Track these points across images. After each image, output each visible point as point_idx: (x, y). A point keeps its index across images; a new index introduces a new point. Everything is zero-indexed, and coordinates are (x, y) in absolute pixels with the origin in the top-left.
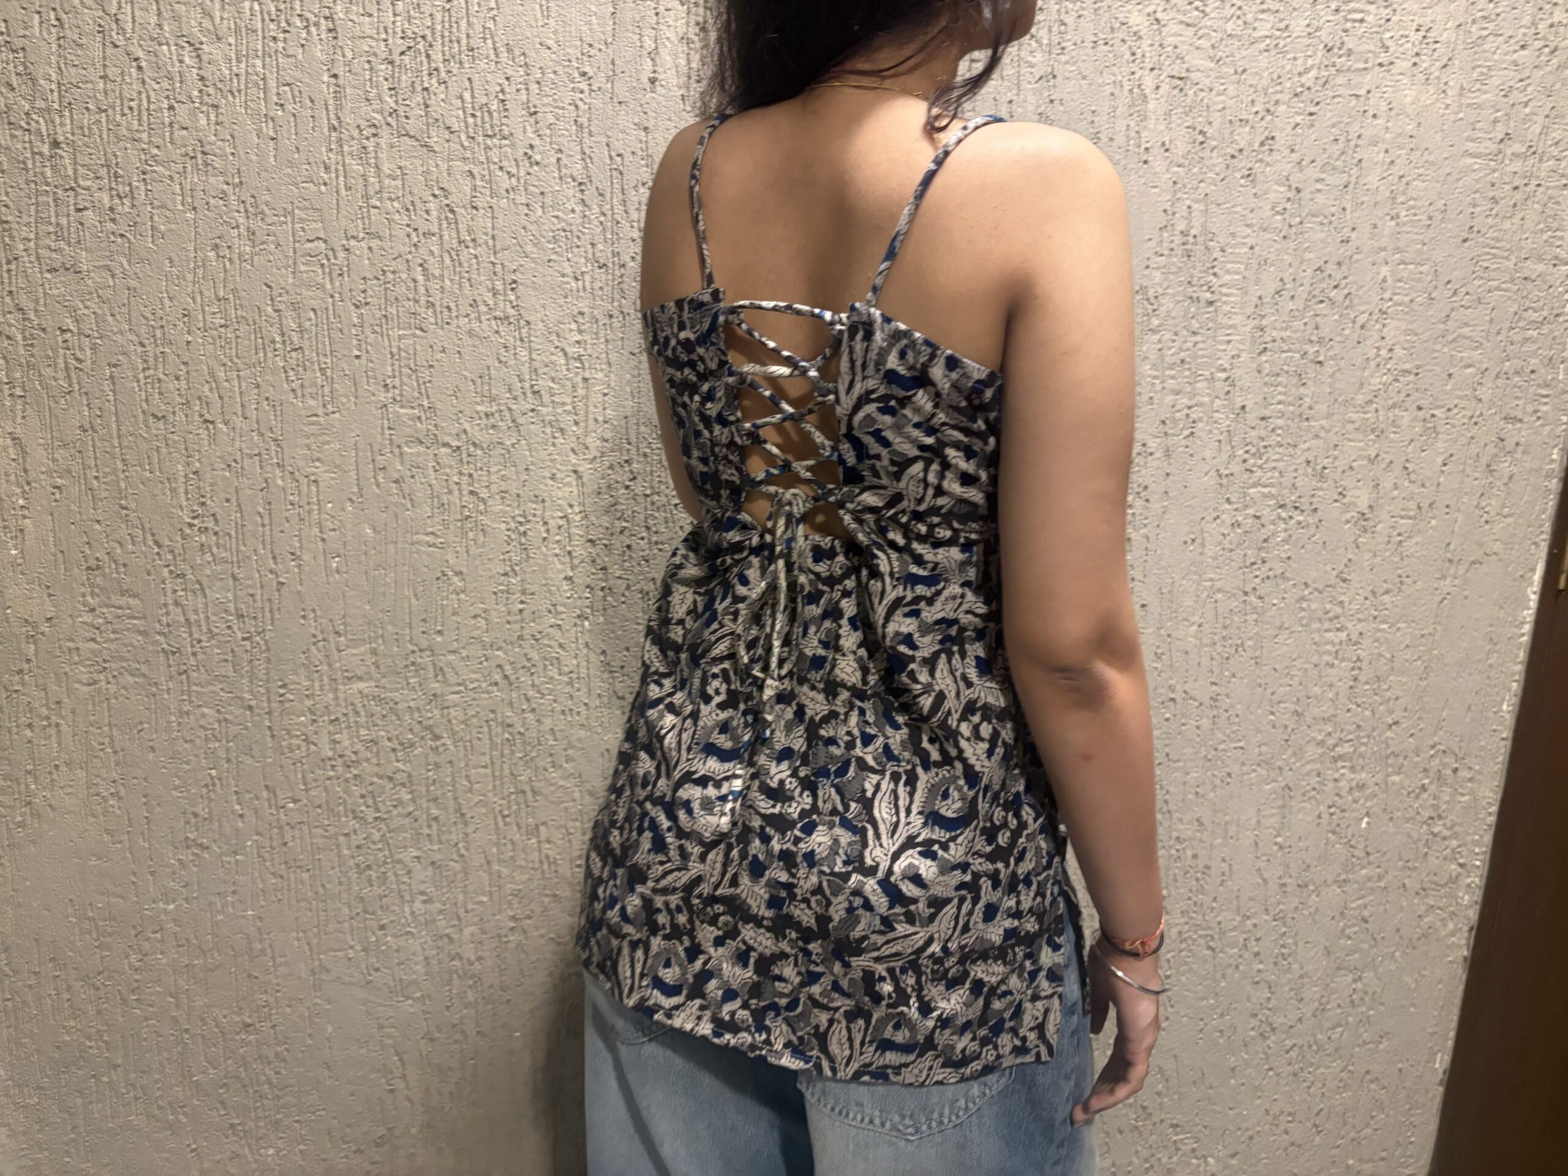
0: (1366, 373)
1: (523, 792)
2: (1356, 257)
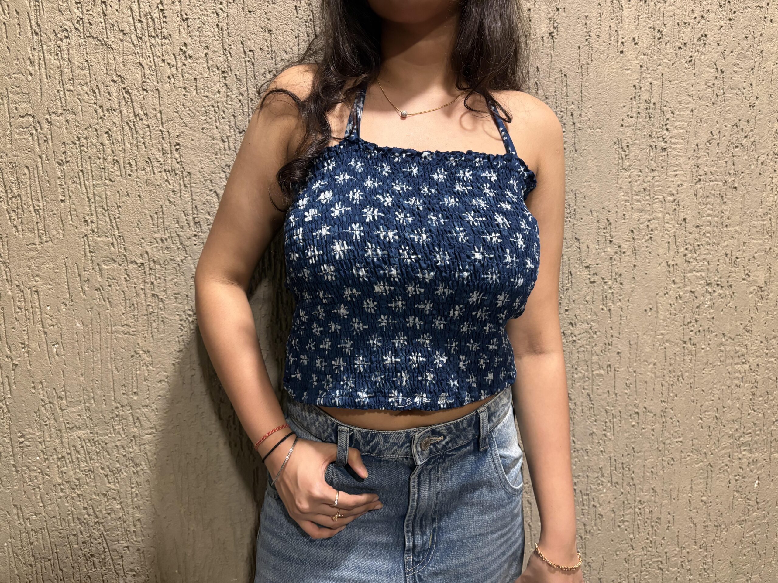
0: (764, 195)
2: (759, 116)
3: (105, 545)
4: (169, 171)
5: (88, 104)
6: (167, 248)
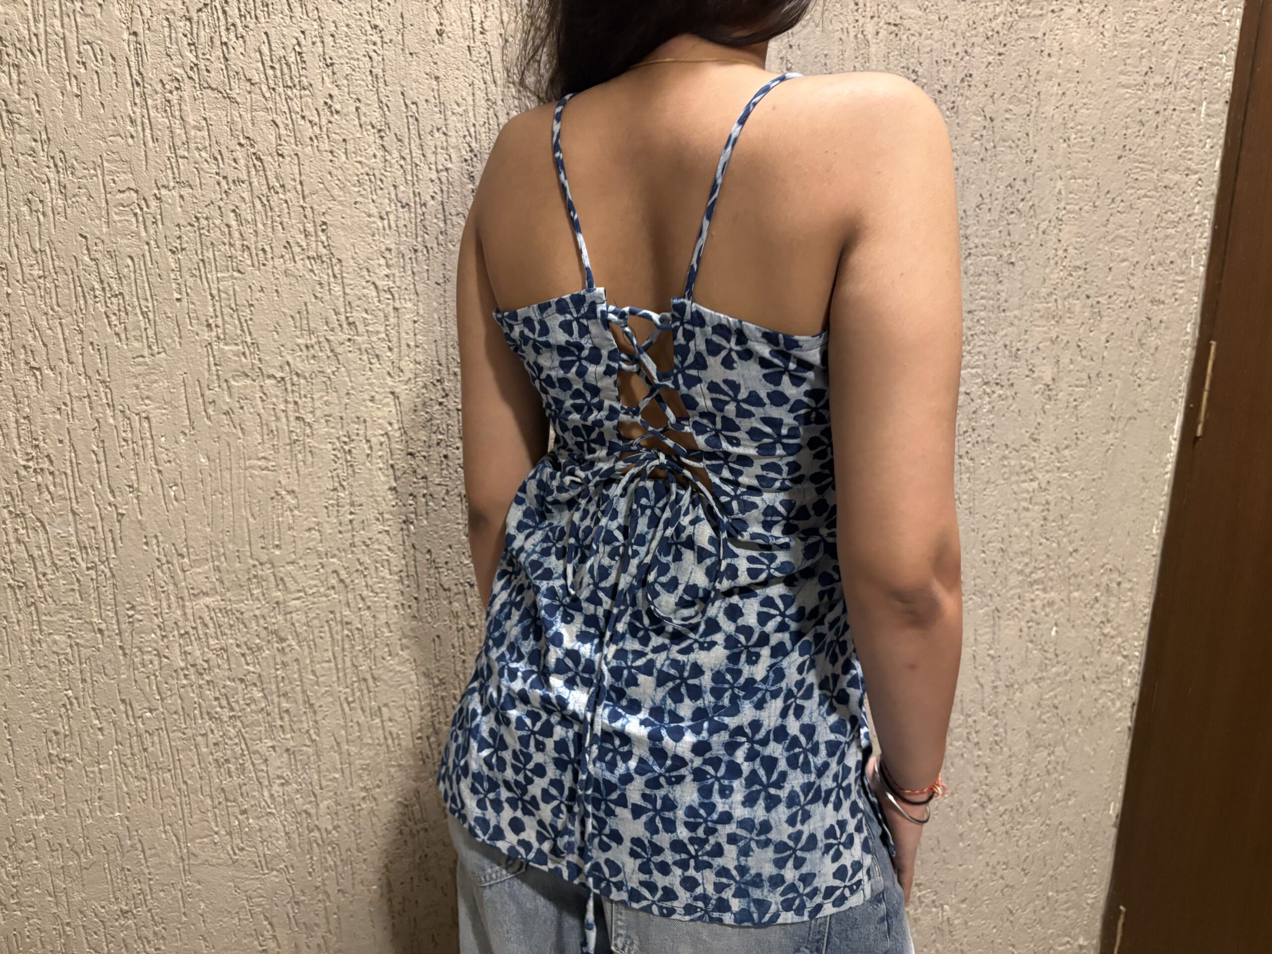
0: (1048, 270)
1: (365, 680)
2: (1038, 174)
3: (243, 746)
4: (314, 258)
5: (208, 175)
6: (314, 357)
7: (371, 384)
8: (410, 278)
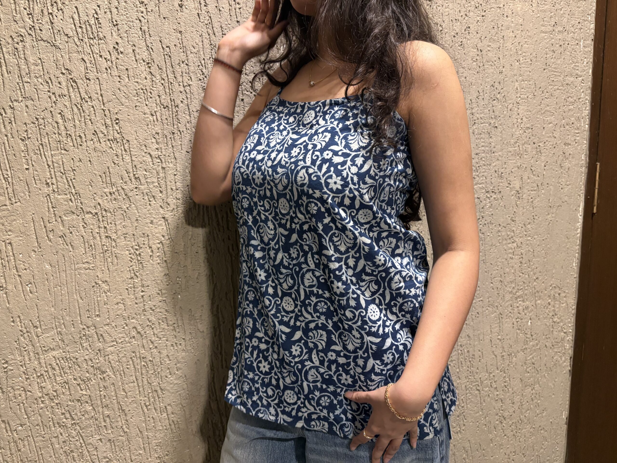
3: (81, 441)
4: (112, 140)
5: (43, 92)
6: (115, 199)
7: (150, 214)
8: (171, 150)
